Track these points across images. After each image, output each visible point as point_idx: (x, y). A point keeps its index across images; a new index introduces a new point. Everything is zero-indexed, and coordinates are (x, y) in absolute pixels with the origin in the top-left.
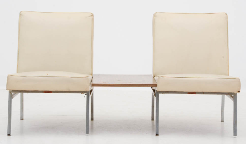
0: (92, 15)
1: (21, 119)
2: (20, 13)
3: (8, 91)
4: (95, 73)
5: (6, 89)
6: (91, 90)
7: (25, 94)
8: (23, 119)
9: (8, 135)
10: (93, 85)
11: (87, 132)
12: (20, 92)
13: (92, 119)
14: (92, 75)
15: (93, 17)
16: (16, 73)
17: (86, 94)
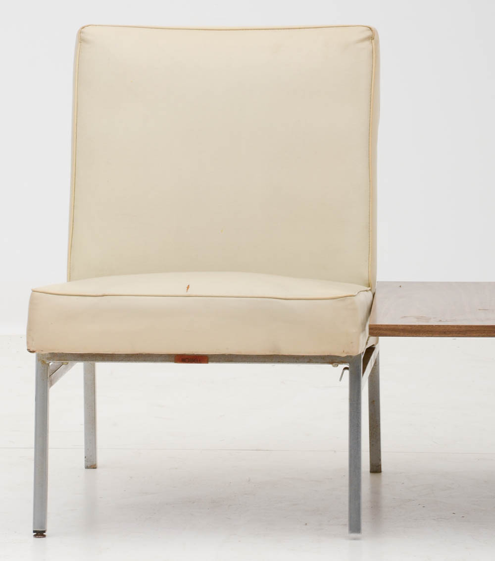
0: (372, 37)
1: (87, 467)
2: (80, 32)
3: (34, 354)
4: (382, 276)
5: (26, 348)
6: (370, 350)
7: (101, 367)
8: (94, 467)
9: (35, 536)
10: (377, 331)
11: (355, 527)
12: (82, 360)
13: (376, 468)
14: (370, 285)
15: (377, 43)
16: (66, 281)
17: (347, 366)
